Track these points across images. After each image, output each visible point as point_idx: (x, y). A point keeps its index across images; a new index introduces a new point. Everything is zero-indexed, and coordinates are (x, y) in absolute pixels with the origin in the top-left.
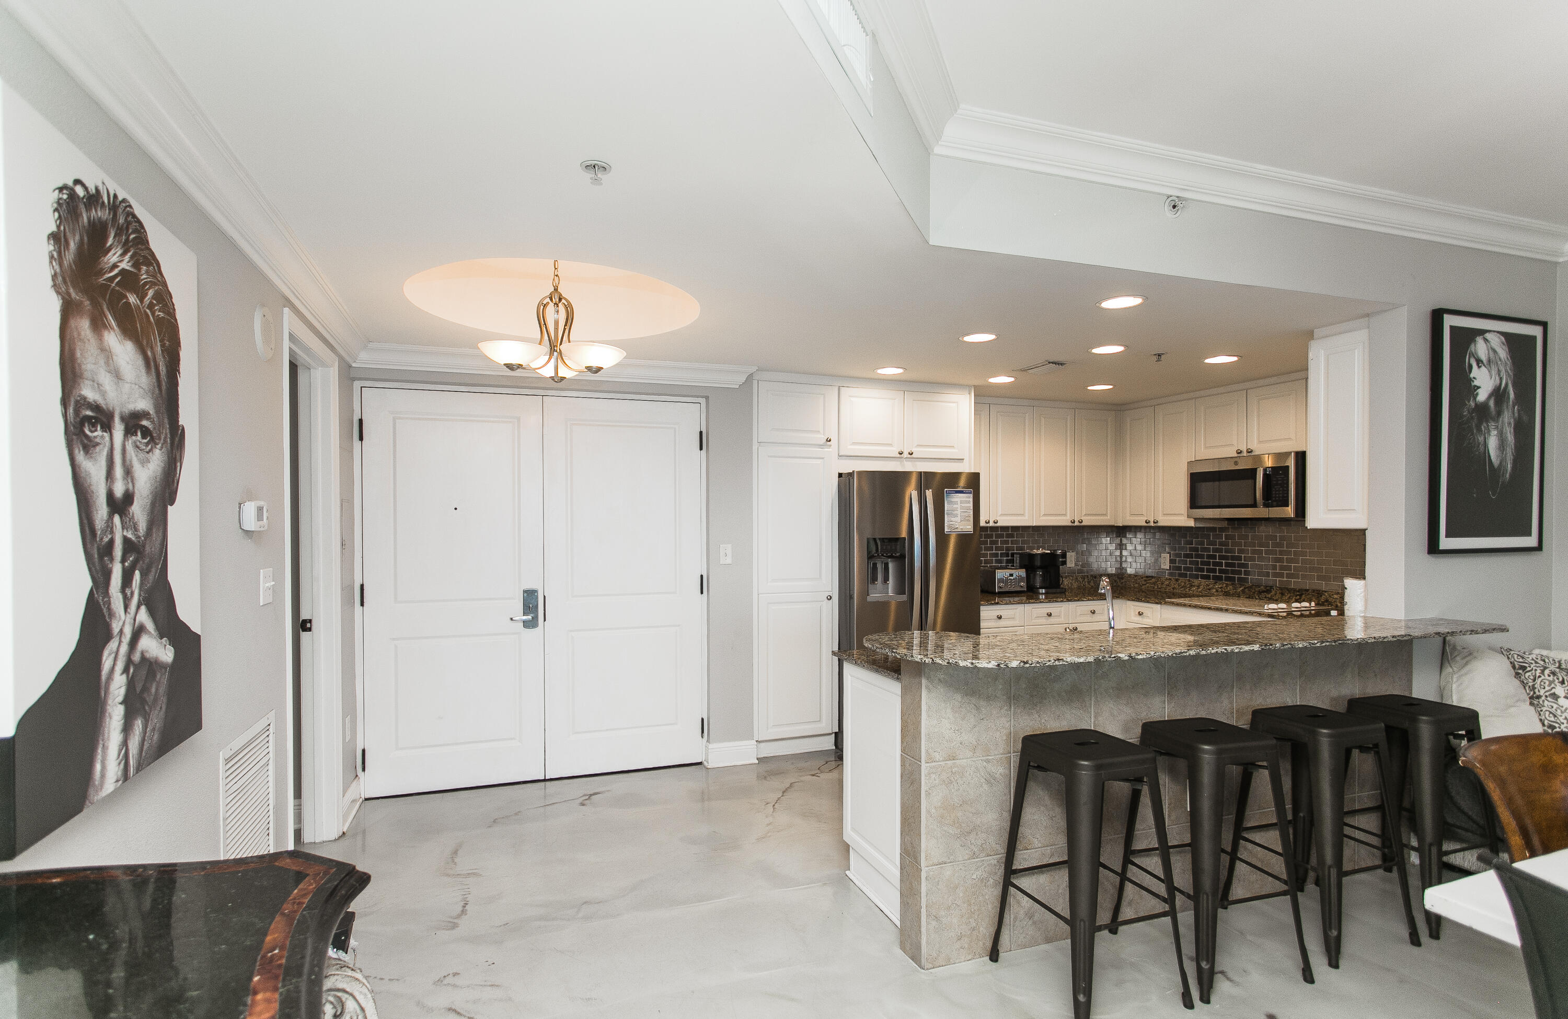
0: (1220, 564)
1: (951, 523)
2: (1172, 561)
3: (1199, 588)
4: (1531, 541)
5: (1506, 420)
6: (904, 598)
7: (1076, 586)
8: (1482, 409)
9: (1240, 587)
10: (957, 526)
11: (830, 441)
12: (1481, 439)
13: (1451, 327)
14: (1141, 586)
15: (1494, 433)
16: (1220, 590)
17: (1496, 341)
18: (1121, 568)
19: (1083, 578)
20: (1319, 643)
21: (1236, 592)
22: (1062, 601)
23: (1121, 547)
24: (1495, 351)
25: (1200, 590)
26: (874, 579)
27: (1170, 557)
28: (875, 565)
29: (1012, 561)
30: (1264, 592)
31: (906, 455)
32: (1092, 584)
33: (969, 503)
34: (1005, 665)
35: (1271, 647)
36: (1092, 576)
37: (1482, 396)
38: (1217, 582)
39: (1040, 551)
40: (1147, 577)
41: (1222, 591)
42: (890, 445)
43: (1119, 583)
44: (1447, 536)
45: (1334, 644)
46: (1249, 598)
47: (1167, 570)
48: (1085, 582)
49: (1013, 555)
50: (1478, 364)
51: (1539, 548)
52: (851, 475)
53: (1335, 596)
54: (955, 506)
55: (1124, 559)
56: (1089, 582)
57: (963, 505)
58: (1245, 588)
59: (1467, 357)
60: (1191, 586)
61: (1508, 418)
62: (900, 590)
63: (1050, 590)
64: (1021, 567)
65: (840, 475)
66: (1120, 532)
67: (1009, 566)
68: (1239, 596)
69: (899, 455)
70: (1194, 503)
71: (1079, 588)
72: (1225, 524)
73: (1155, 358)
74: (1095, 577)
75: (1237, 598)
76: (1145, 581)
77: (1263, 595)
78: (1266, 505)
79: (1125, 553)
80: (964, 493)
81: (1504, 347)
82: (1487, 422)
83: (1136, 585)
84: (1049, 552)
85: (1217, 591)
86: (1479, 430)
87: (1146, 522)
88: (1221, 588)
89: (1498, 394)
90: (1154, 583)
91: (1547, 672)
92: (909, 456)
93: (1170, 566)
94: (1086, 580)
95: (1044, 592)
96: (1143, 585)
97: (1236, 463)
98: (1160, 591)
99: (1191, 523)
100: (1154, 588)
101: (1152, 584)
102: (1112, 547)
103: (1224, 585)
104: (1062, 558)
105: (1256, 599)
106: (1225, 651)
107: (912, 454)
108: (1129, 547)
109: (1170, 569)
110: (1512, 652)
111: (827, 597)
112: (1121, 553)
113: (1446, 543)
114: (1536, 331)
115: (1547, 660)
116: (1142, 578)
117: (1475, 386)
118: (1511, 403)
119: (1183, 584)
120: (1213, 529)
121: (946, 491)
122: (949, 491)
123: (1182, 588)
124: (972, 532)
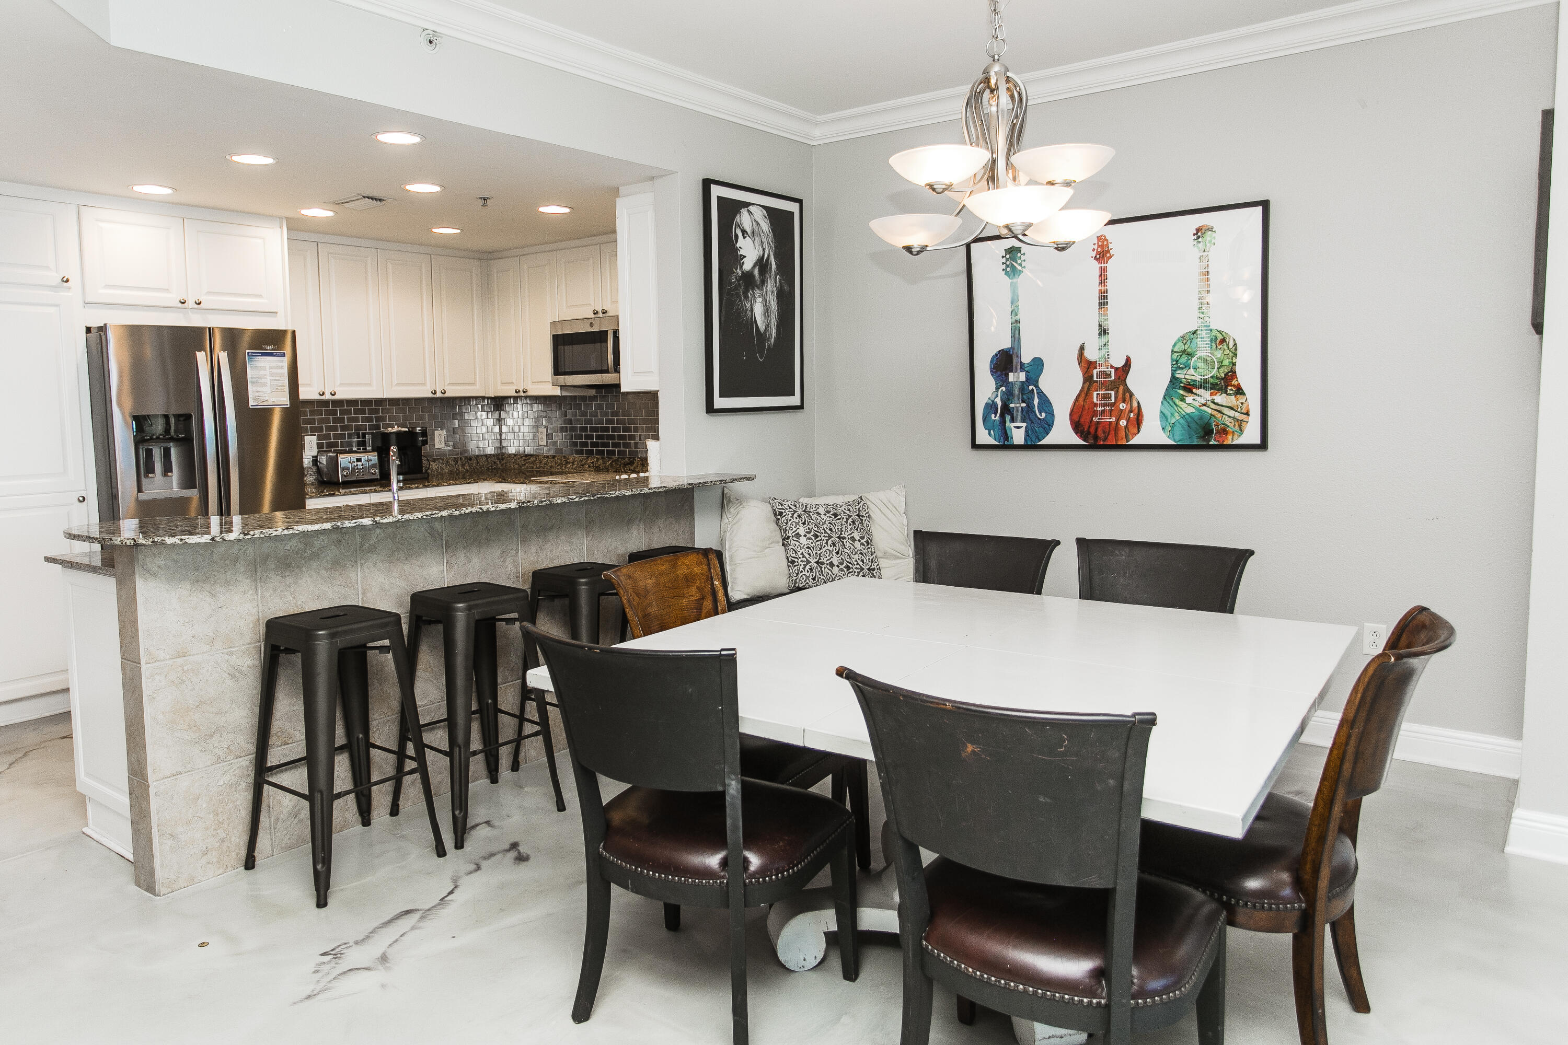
0: (591, 437)
1: (258, 394)
2: (548, 436)
3: (574, 465)
4: (794, 400)
5: (770, 289)
6: (194, 493)
7: (447, 471)
8: (748, 276)
9: (609, 461)
10: (267, 398)
11: (67, 281)
12: (748, 305)
13: (718, 197)
14: (521, 467)
15: (759, 300)
16: (592, 465)
17: (759, 214)
18: (501, 447)
19: (456, 460)
20: (578, 498)
21: (605, 466)
22: (417, 488)
23: (500, 421)
24: (758, 223)
26: (150, 469)
27: (547, 432)
28: (149, 453)
29: (362, 444)
30: (628, 464)
31: (191, 304)
32: (467, 467)
33: (282, 368)
34: (221, 538)
35: (528, 504)
36: (466, 458)
37: (748, 265)
38: (589, 457)
39: (396, 429)
40: (526, 456)
41: (593, 466)
42: (167, 290)
43: (499, 466)
44: (721, 396)
45: (592, 498)
47: (545, 446)
48: (458, 466)
49: (364, 435)
50: (743, 235)
51: (801, 407)
52: (102, 329)
54: (262, 372)
55: (503, 437)
56: (463, 465)
57: (274, 371)
58: (613, 461)
59: (734, 227)
60: (567, 463)
61: (771, 286)
62: (189, 481)
63: (408, 477)
64: (373, 451)
65: (88, 330)
66: (498, 403)
67: (360, 449)
68: (608, 471)
69: (180, 305)
70: (558, 370)
71: (451, 473)
72: (593, 392)
73: (481, 202)
74: (470, 459)
76: (525, 460)
77: (628, 467)
78: (616, 371)
79: (504, 429)
80: (275, 356)
81: (766, 220)
82: (753, 289)
83: (517, 466)
84: (407, 429)
85: (589, 467)
86: (746, 297)
87: (516, 392)
88: (593, 463)
89: (762, 264)
90: (532, 463)
91: (796, 515)
92: (196, 306)
93: (547, 442)
94: (459, 462)
95: (401, 479)
96: (523, 465)
97: (591, 325)
99: (557, 392)
100: (533, 468)
101: (531, 464)
102: (490, 422)
103: (595, 460)
104: (423, 437)
105: (622, 472)
106: (481, 511)
107: (199, 304)
108: (510, 422)
109: (547, 446)
110: (776, 501)
111: (79, 499)
112: (500, 429)
113: (720, 402)
114: (793, 207)
115: (798, 506)
116: (522, 457)
117: (741, 255)
118: (773, 273)
119: (559, 461)
120: (583, 398)
121: (248, 353)
122: (252, 353)
123: (558, 466)
124: (289, 406)
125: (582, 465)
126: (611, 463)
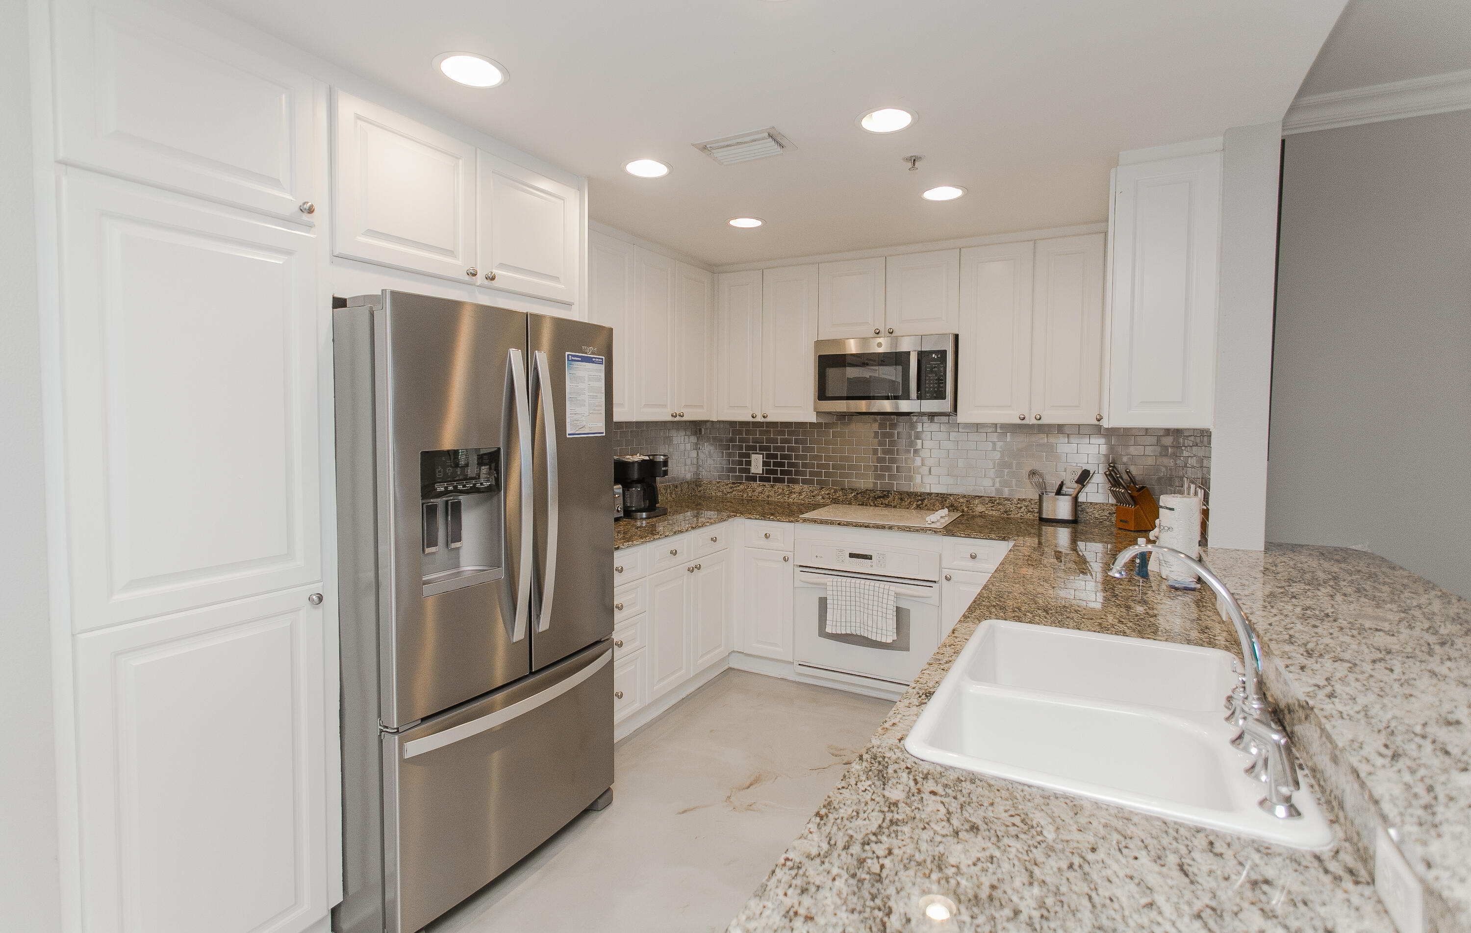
1: (576, 417)
2: (765, 464)
3: (802, 495)
9: (852, 493)
10: (584, 423)
11: (312, 211)
14: (726, 495)
16: (827, 496)
18: (698, 473)
19: (666, 488)
21: (846, 498)
23: (701, 446)
25: (802, 497)
26: (432, 542)
27: (763, 458)
28: (430, 511)
30: (880, 497)
31: (482, 277)
33: (599, 380)
36: (674, 485)
38: (822, 488)
41: (829, 498)
42: (451, 253)
43: (698, 493)
46: (862, 505)
48: (667, 494)
53: (961, 500)
54: (579, 385)
55: (700, 462)
57: (592, 384)
58: (857, 494)
60: (791, 493)
63: (651, 513)
65: (338, 302)
66: (697, 427)
68: (850, 504)
69: (467, 278)
70: (822, 394)
73: (908, 164)
74: (677, 487)
75: (847, 506)
76: (731, 488)
77: (880, 501)
78: (919, 397)
79: (704, 454)
80: (593, 362)
83: (719, 494)
85: (823, 498)
87: (753, 417)
88: (828, 494)
90: (743, 491)
92: (486, 282)
93: (763, 469)
94: (668, 491)
95: (645, 516)
96: (728, 492)
97: (880, 345)
98: (751, 500)
99: (813, 418)
100: (742, 496)
101: (740, 492)
102: (690, 447)
103: (833, 491)
104: (664, 466)
105: (871, 506)
107: (493, 279)
109: (763, 474)
111: (312, 599)
112: (700, 454)
116: (727, 484)
119: (780, 491)
121: (568, 355)
122: (573, 356)
123: (778, 495)
124: (604, 435)
125: (814, 496)
126: (854, 496)
